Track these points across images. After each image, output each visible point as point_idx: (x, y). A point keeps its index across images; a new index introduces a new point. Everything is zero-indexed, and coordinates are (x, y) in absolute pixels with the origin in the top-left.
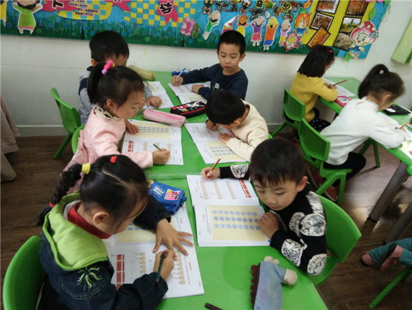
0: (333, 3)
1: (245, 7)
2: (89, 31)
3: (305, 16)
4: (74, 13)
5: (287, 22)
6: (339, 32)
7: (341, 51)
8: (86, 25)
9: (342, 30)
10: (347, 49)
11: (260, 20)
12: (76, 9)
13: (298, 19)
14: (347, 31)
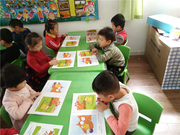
1: (24, 6)
9: (76, 7)
14: (80, 8)
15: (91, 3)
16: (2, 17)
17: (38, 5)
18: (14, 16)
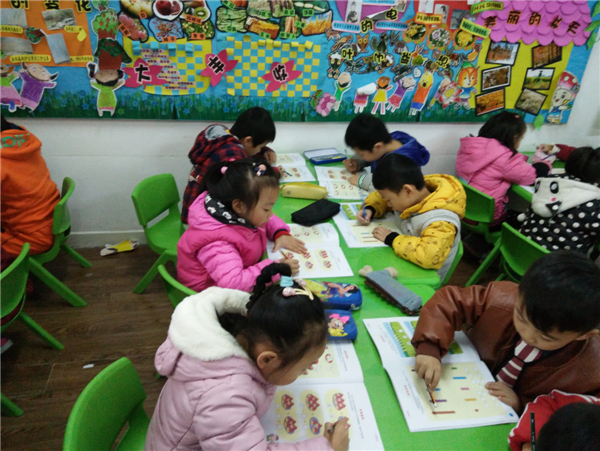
0: (510, 51)
1: (384, 64)
2: (183, 109)
3: (471, 70)
4: (163, 88)
5: (446, 81)
6: (523, 89)
8: (178, 102)
9: (527, 85)
10: (535, 112)
11: (408, 81)
12: (166, 82)
13: (460, 76)
14: (535, 87)
15: (567, 78)
16: (301, 93)
17: (429, 66)
18: (339, 93)
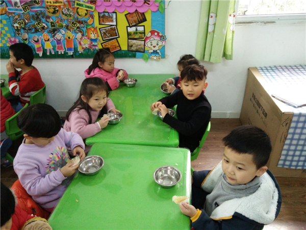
0: (112, 18)
1: (43, 28)
3: (93, 29)
5: (79, 35)
6: (128, 39)
7: (137, 53)
9: (130, 37)
10: (142, 51)
11: (59, 36)
13: (88, 32)
14: (136, 37)
15: (156, 34)
16: (6, 44)
17: (67, 27)
